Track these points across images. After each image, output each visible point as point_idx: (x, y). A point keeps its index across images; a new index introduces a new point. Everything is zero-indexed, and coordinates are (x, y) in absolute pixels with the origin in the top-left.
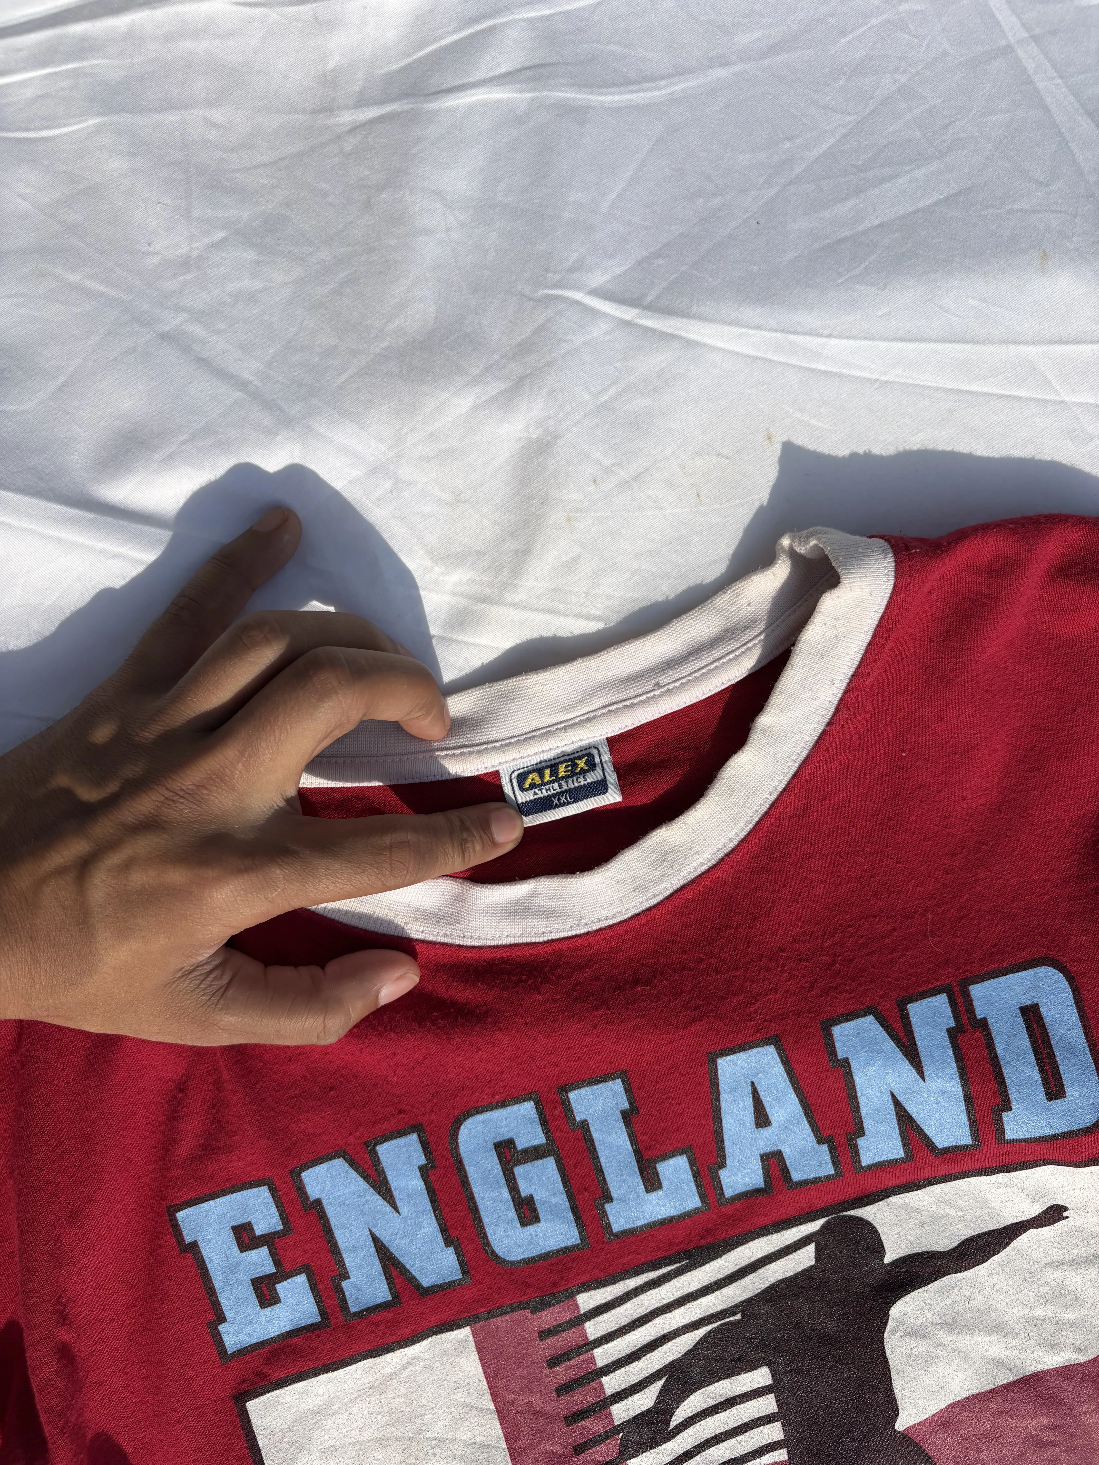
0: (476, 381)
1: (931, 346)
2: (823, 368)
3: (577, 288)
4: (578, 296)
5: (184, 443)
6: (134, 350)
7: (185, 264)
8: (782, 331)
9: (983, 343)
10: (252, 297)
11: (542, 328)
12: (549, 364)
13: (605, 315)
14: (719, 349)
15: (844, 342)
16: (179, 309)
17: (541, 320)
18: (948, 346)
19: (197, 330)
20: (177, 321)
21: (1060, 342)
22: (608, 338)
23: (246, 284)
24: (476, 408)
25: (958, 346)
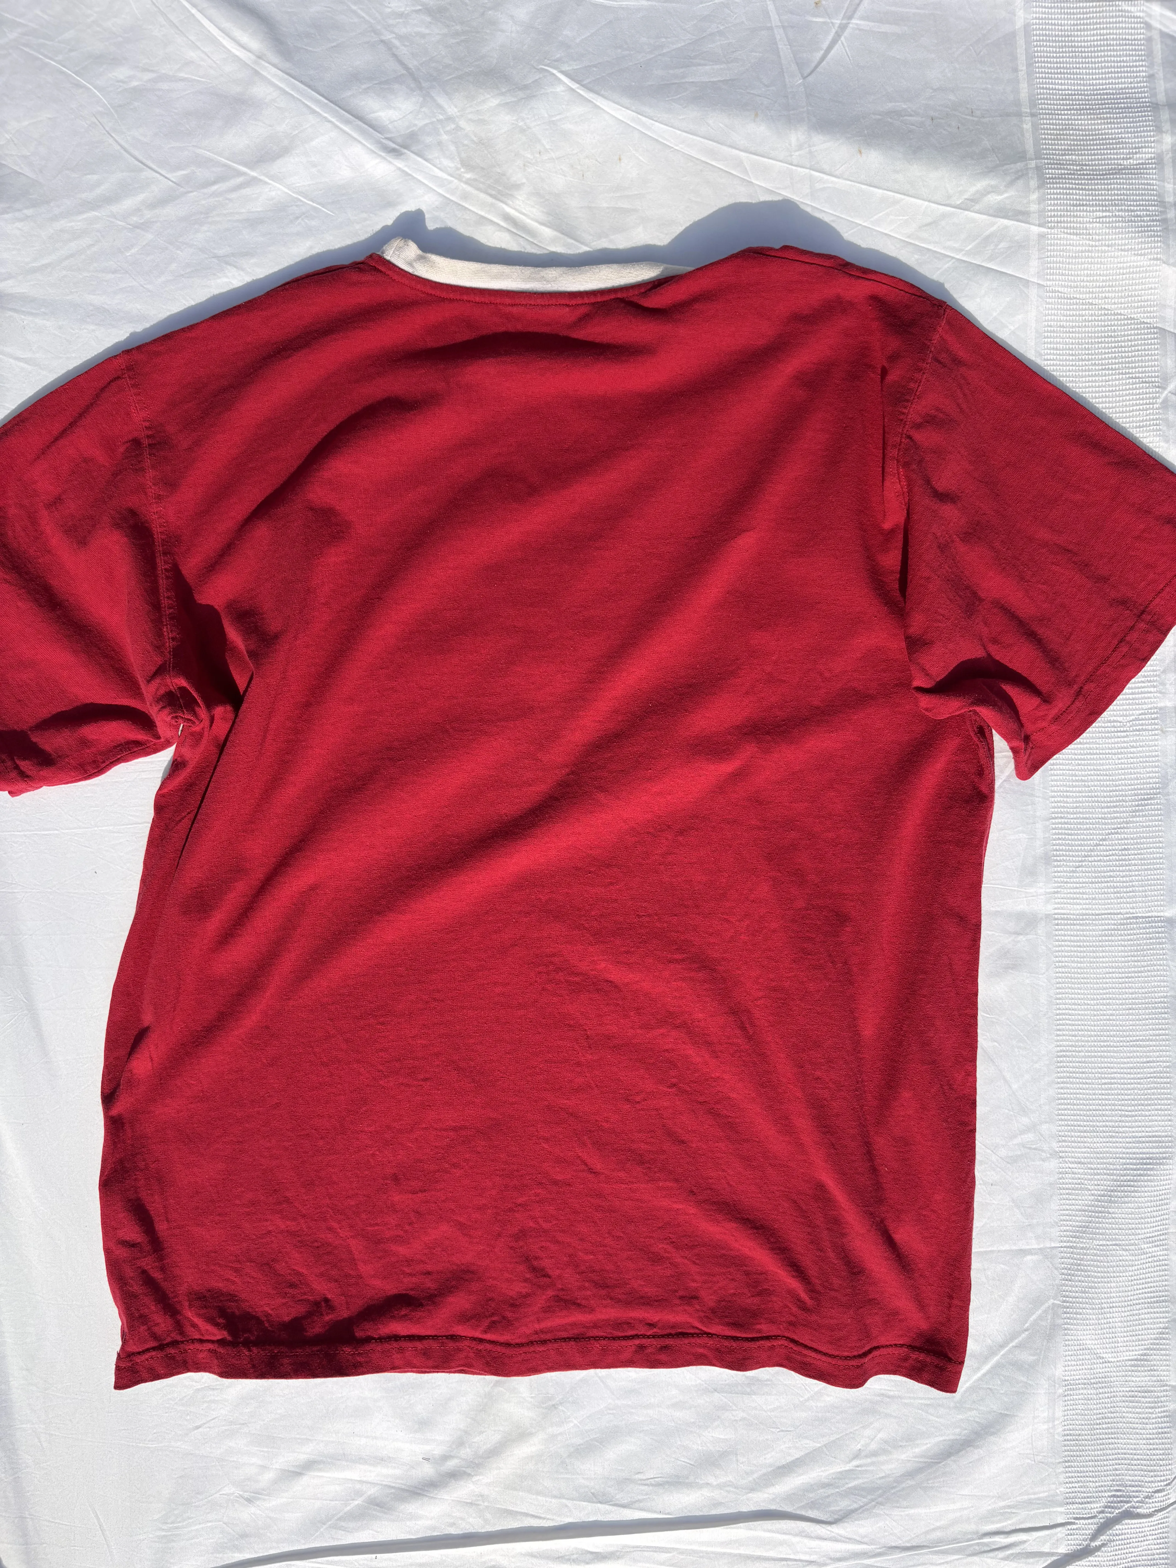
0: (503, 94)
1: (698, 138)
2: (651, 135)
3: (555, 68)
4: (555, 72)
5: (376, 84)
6: (368, 42)
7: (401, 15)
8: (637, 113)
9: (722, 144)
10: (423, 36)
11: (536, 81)
12: (534, 96)
13: (565, 83)
14: (608, 113)
15: (662, 126)
16: (392, 32)
17: (537, 77)
18: (706, 141)
19: (397, 42)
20: (390, 37)
21: (754, 154)
22: (563, 93)
23: (423, 30)
24: (499, 105)
25: (710, 142)
